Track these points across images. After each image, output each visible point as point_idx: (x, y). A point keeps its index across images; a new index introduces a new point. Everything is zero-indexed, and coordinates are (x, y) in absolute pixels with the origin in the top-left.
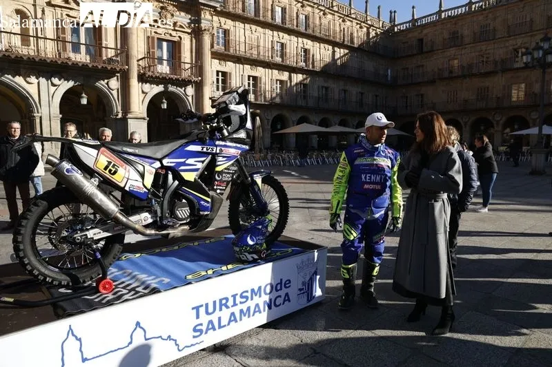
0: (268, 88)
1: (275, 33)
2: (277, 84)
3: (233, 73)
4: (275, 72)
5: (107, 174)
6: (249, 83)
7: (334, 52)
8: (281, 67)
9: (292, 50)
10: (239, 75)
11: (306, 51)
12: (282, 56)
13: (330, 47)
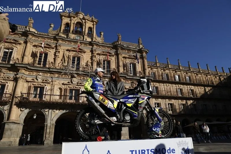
0: (177, 107)
1: (177, 85)
2: (181, 106)
3: (162, 103)
4: (180, 101)
5: (102, 102)
6: (169, 107)
7: (205, 89)
8: (182, 99)
9: (185, 90)
10: (164, 103)
11: (192, 90)
12: (181, 94)
13: (203, 87)
